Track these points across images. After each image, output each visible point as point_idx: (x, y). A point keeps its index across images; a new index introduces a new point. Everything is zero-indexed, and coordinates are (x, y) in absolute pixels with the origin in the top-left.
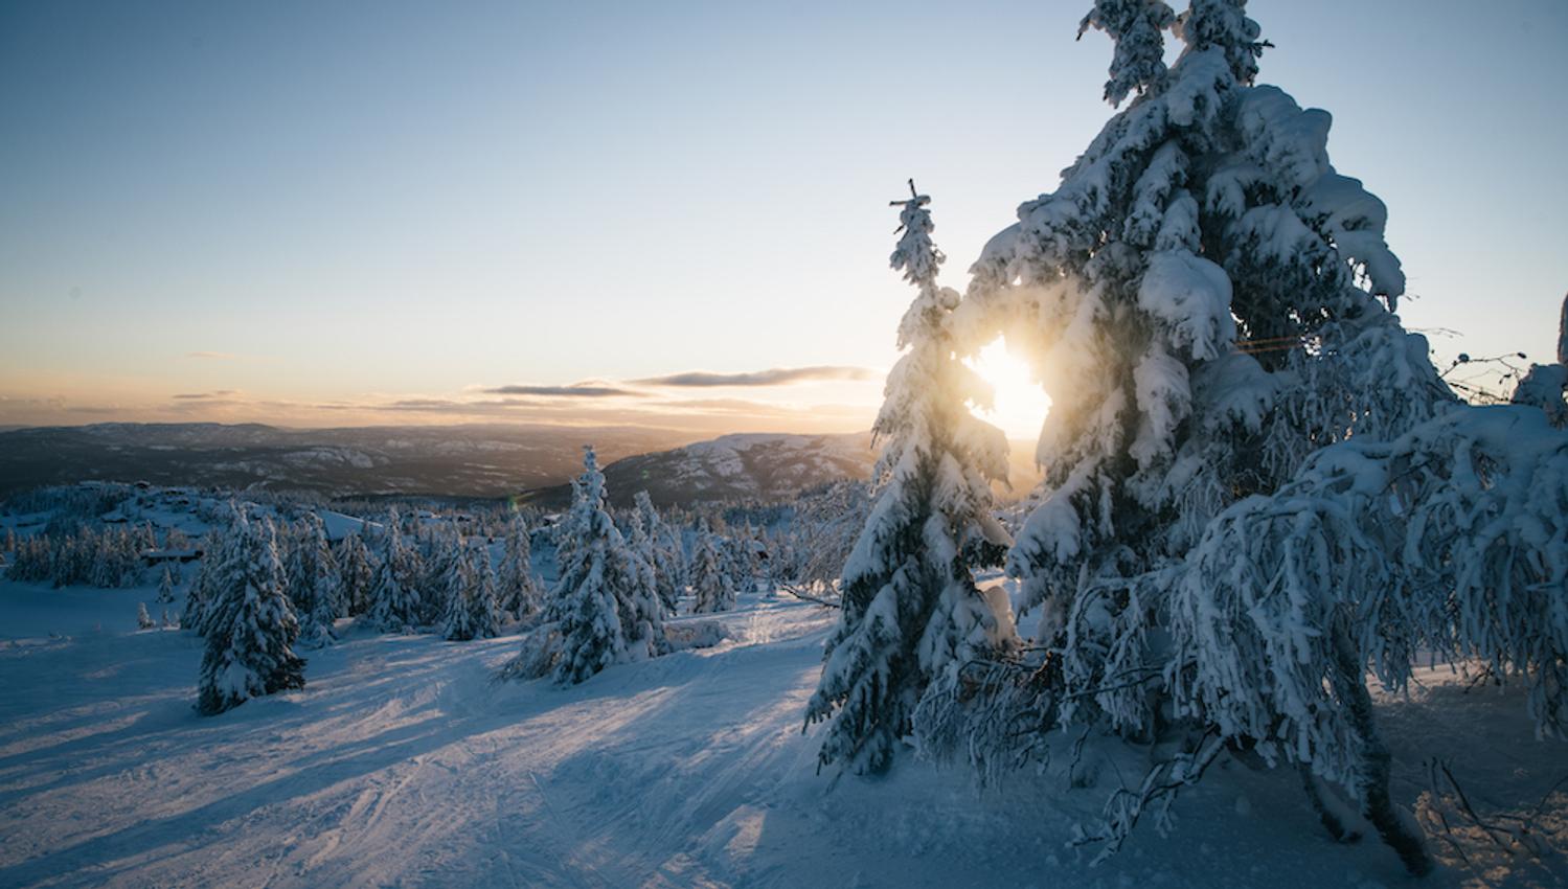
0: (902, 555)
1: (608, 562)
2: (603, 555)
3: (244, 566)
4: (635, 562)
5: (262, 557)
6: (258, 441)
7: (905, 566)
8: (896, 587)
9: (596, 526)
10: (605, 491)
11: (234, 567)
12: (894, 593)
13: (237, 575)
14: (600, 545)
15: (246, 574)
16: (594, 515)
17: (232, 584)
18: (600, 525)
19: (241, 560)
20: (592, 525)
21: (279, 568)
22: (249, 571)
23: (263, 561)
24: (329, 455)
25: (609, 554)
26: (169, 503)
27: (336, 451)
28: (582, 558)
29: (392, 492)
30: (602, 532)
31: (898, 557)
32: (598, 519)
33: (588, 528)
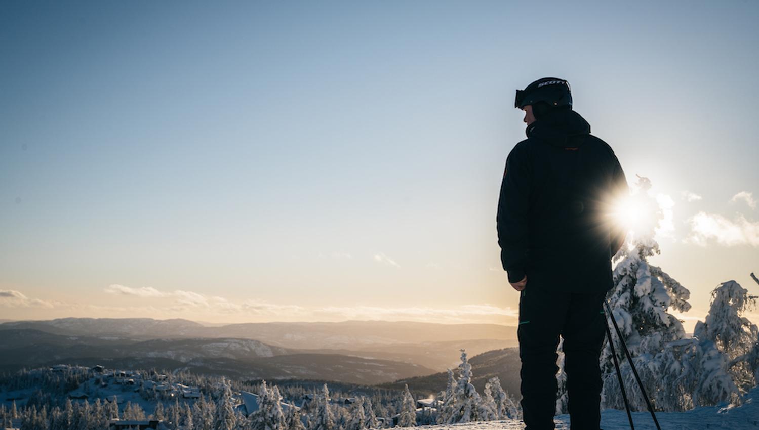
0: (564, 391)
1: (473, 410)
2: (471, 407)
3: (264, 414)
4: (487, 411)
5: (274, 410)
6: (182, 334)
7: (565, 394)
8: (562, 400)
9: (467, 392)
10: (471, 373)
11: (258, 415)
12: (561, 402)
13: (261, 420)
14: (469, 401)
15: (265, 419)
16: (466, 385)
17: (258, 425)
18: (469, 391)
19: (263, 411)
20: (465, 391)
21: (282, 417)
22: (267, 418)
23: (274, 412)
24: (238, 346)
25: (473, 406)
26: (119, 383)
27: (244, 343)
28: (460, 408)
29: (288, 378)
30: (470, 394)
31: (563, 391)
32: (468, 388)
33: (463, 392)
